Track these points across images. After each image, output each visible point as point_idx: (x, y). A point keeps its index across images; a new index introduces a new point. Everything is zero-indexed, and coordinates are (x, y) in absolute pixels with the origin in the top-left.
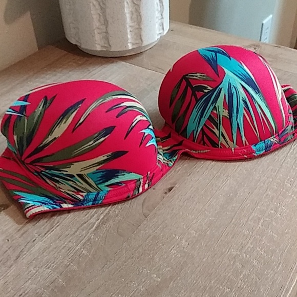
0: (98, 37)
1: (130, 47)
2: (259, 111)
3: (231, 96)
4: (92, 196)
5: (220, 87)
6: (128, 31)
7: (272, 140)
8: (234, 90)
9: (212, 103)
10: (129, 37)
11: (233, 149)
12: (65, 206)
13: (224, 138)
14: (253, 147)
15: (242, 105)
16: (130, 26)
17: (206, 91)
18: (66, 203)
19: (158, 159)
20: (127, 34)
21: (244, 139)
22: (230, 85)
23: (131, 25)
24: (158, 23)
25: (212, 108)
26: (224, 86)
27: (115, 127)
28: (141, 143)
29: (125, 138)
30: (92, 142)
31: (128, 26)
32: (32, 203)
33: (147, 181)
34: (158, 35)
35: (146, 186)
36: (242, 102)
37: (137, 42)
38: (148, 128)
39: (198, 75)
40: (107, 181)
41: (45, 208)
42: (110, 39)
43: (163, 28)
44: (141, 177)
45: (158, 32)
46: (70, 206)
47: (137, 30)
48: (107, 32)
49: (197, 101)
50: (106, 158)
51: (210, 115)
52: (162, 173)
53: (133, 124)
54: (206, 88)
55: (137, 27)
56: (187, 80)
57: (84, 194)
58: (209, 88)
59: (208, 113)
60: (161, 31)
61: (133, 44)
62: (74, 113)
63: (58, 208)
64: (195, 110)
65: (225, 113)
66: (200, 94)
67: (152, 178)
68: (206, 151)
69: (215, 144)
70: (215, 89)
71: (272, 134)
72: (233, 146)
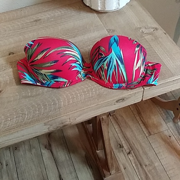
2: (120, 72)
3: (110, 62)
4: (48, 83)
5: (108, 57)
7: (123, 85)
8: (112, 60)
9: (103, 62)
12: (38, 84)
13: (104, 77)
14: (114, 85)
17: (102, 56)
19: (78, 76)
21: (111, 80)
22: (111, 57)
25: (102, 64)
26: (109, 57)
27: (58, 61)
28: (69, 68)
29: (62, 66)
30: (49, 64)
32: (27, 79)
33: (69, 83)
35: (68, 85)
36: (114, 66)
38: (75, 63)
39: (103, 48)
40: (54, 79)
44: (67, 81)
46: (40, 84)
49: (99, 59)
50: (53, 71)
51: (101, 67)
52: (77, 82)
53: (67, 61)
54: (103, 55)
56: (99, 48)
58: (104, 56)
59: (100, 65)
62: (45, 52)
63: (35, 84)
64: (97, 63)
65: (106, 68)
66: (100, 56)
67: (72, 82)
68: (97, 79)
69: (101, 78)
70: (105, 57)
71: (124, 82)
72: (106, 81)
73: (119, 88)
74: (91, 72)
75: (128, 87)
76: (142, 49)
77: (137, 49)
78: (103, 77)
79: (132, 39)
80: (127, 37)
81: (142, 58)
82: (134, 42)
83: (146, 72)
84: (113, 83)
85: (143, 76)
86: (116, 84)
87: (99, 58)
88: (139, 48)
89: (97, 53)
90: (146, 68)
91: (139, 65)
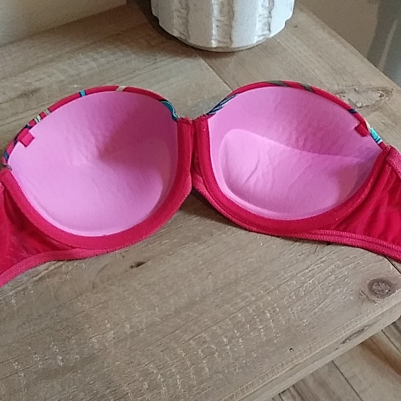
0: (176, 21)
1: (214, 44)
6: (214, 26)
10: (214, 32)
16: (217, 20)
20: (211, 28)
23: (219, 18)
24: (263, 22)
31: (213, 20)
34: (259, 36)
37: (225, 40)
42: (190, 28)
43: (269, 30)
45: (260, 33)
47: (226, 27)
48: (187, 20)
55: (228, 23)
60: (267, 32)
61: (219, 42)
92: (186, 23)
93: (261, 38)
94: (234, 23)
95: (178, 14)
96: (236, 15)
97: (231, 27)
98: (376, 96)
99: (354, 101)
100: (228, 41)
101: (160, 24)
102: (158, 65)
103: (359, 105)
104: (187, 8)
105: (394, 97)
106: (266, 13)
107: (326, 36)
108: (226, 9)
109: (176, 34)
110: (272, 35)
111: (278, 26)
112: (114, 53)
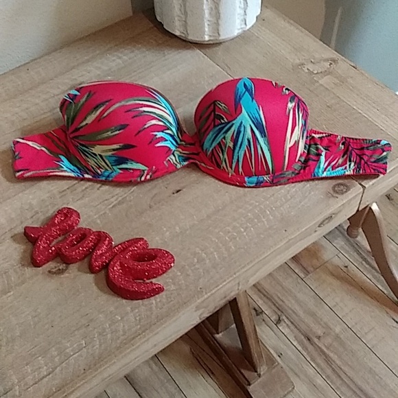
0: (177, 23)
1: (207, 38)
2: (260, 152)
3: (239, 132)
4: (107, 174)
5: (234, 122)
6: (206, 24)
7: (265, 178)
8: (242, 129)
9: (223, 133)
10: (206, 29)
11: (230, 174)
12: (86, 176)
13: (226, 164)
14: (246, 179)
15: (246, 142)
16: (208, 21)
17: (223, 121)
18: (88, 174)
19: (169, 158)
20: (204, 26)
21: (241, 170)
22: (241, 123)
23: (209, 19)
24: (240, 19)
25: (223, 136)
26: (237, 123)
31: (205, 20)
32: (65, 169)
34: (239, 29)
35: (149, 177)
37: (214, 35)
39: (223, 105)
41: (72, 174)
42: (188, 28)
43: (246, 24)
44: (147, 168)
45: (239, 27)
46: (90, 177)
48: (185, 21)
49: (215, 126)
51: (220, 143)
54: (223, 119)
56: (215, 105)
57: (102, 171)
58: (225, 120)
59: (219, 139)
60: (243, 26)
61: (210, 36)
63: (81, 176)
64: (210, 135)
65: (231, 145)
66: (217, 121)
68: (212, 168)
69: (219, 166)
70: (229, 122)
71: (268, 173)
72: (231, 172)
73: (258, 185)
74: (197, 154)
75: (274, 182)
76: (301, 105)
77: (291, 105)
78: (224, 163)
79: (280, 84)
80: (270, 80)
81: (300, 122)
82: (284, 90)
83: (309, 151)
84: (246, 176)
85: (303, 159)
86: (250, 177)
87: (216, 124)
88: (293, 104)
89: (210, 115)
90: (308, 143)
91: (295, 137)
92: (185, 25)
93: (240, 31)
94: (220, 22)
95: (179, 18)
96: (222, 15)
97: (218, 24)
98: (327, 64)
99: (312, 70)
100: (217, 35)
101: (165, 27)
102: (166, 57)
103: (315, 72)
104: (186, 13)
105: (340, 64)
106: (242, 12)
107: (287, 25)
108: (214, 12)
109: (177, 33)
110: (248, 27)
111: (251, 21)
112: (133, 52)
